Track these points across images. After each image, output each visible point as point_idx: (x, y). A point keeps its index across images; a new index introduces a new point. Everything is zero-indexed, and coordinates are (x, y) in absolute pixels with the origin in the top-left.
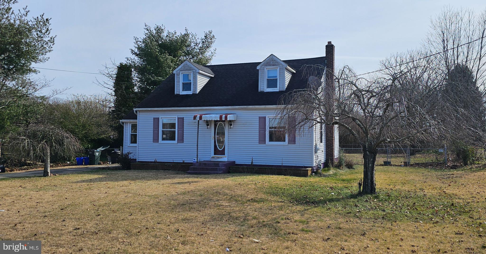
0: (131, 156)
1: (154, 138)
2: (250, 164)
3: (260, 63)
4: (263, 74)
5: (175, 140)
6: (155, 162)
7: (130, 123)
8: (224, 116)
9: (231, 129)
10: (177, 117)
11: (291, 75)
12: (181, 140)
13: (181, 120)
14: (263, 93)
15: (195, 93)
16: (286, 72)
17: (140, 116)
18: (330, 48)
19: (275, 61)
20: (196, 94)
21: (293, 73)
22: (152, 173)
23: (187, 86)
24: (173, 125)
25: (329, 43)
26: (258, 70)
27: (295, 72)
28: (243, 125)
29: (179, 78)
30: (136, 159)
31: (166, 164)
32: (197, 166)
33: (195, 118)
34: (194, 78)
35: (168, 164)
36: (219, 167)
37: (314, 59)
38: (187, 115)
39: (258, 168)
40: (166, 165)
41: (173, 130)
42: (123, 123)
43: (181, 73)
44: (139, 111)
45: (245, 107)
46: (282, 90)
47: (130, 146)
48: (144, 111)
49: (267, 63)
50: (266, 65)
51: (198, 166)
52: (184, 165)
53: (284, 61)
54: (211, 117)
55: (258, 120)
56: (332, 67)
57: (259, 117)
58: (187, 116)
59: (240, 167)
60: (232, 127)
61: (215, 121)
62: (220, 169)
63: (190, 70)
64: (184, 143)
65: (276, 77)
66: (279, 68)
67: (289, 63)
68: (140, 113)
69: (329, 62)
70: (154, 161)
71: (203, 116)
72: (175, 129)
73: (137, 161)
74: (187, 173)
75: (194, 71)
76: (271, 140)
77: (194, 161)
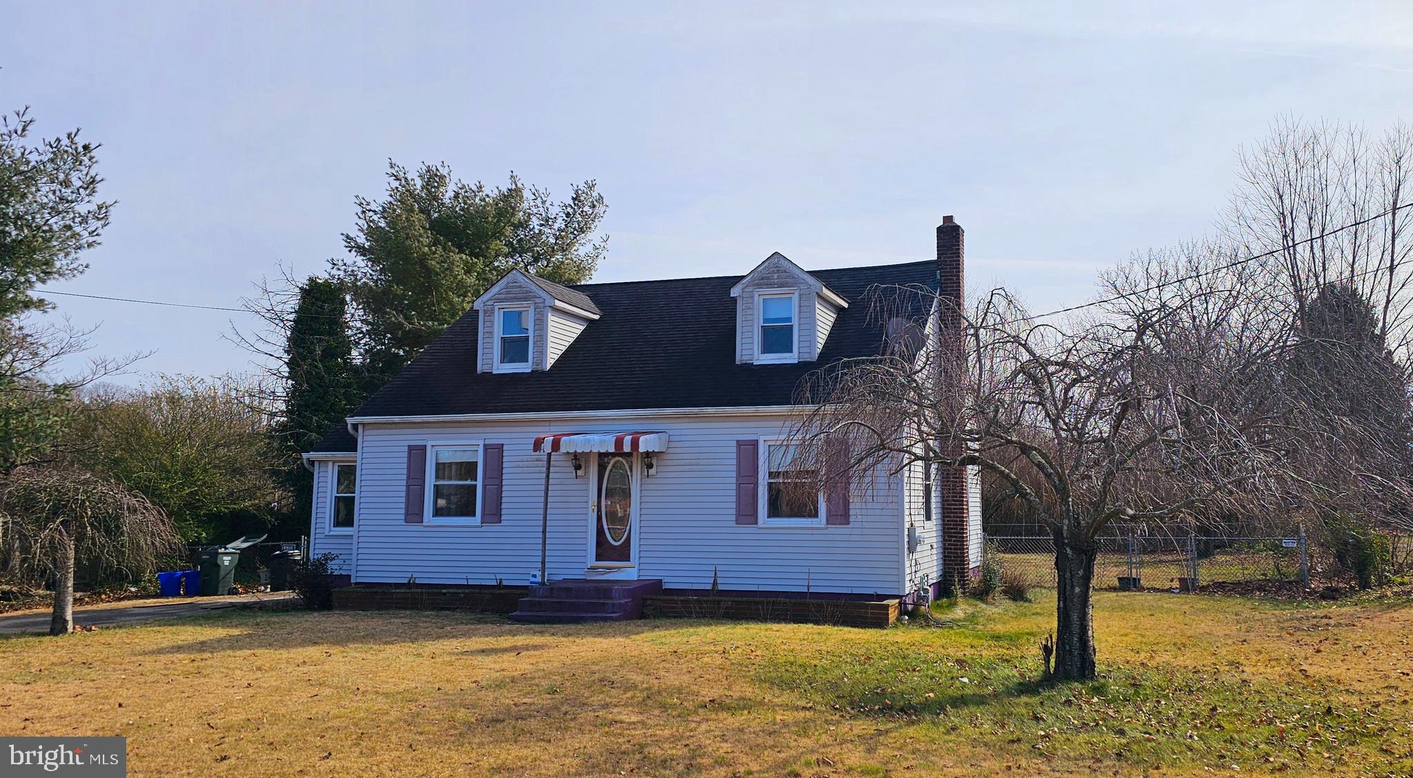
0: (334, 567)
1: (407, 508)
2: (709, 587)
3: (743, 277)
4: (749, 312)
5: (472, 513)
6: (408, 585)
7: (334, 462)
8: (628, 439)
9: (649, 480)
10: (481, 443)
11: (835, 316)
12: (494, 514)
13: (495, 453)
14: (749, 368)
15: (539, 368)
16: (818, 306)
17: (366, 440)
18: (950, 235)
19: (785, 272)
20: (543, 372)
21: (839, 310)
22: (397, 621)
23: (515, 348)
24: (468, 469)
25: (948, 219)
26: (734, 300)
27: (846, 305)
28: (686, 468)
29: (492, 322)
30: (349, 576)
31: (444, 591)
32: (542, 597)
33: (538, 445)
34: (538, 322)
35: (451, 591)
36: (612, 599)
37: (903, 269)
38: (514, 435)
39: (733, 601)
40: (444, 594)
41: (469, 482)
42: (312, 463)
43: (496, 308)
44: (364, 425)
45: (696, 410)
46: (809, 360)
47: (331, 533)
48: (380, 425)
49: (762, 279)
50: (759, 286)
51: (545, 597)
52: (500, 594)
53: (813, 273)
54: (589, 441)
55: (734, 450)
56: (955, 290)
57: (738, 441)
58: (514, 441)
59: (676, 598)
60: (652, 471)
61: (601, 455)
62: (613, 605)
63: (526, 299)
64: (503, 523)
65: (789, 319)
66: (797, 294)
67: (831, 278)
68: (366, 433)
69: (947, 276)
70: (406, 581)
71: (564, 438)
72: (476, 480)
73: (353, 581)
74: (509, 618)
75: (537, 300)
76: (774, 511)
77: (533, 579)
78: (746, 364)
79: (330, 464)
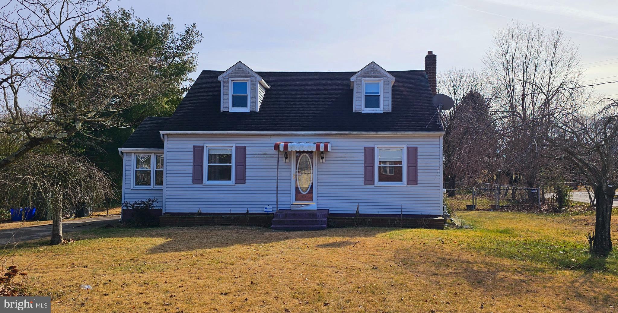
1: (194, 176)
2: (355, 213)
4: (359, 88)
5: (230, 179)
6: (198, 214)
8: (322, 145)
9: (323, 164)
10: (234, 146)
12: (241, 179)
13: (241, 151)
14: (359, 114)
15: (254, 110)
19: (377, 71)
20: (256, 113)
23: (240, 101)
24: (228, 158)
25: (430, 52)
28: (340, 159)
29: (228, 87)
30: (161, 210)
31: (223, 216)
32: (281, 218)
33: (277, 147)
34: (252, 88)
35: (227, 216)
36: (317, 218)
38: (251, 142)
39: (371, 219)
40: (223, 218)
42: (122, 153)
43: (230, 80)
44: (167, 135)
45: (347, 132)
46: (388, 111)
47: (134, 189)
48: (176, 136)
49: (366, 73)
50: (364, 77)
51: (283, 218)
52: (255, 217)
54: (303, 146)
55: (363, 151)
56: (434, 84)
57: (365, 147)
58: (251, 145)
59: (336, 217)
60: (324, 160)
61: (297, 152)
62: (322, 221)
63: (246, 77)
64: (246, 184)
65: (378, 93)
66: (382, 81)
68: (169, 139)
69: (431, 77)
70: (197, 212)
71: (289, 144)
72: (231, 163)
73: (164, 212)
74: (273, 228)
75: (252, 78)
76: (380, 180)
77: (266, 210)
78: (358, 112)
79: (133, 154)
